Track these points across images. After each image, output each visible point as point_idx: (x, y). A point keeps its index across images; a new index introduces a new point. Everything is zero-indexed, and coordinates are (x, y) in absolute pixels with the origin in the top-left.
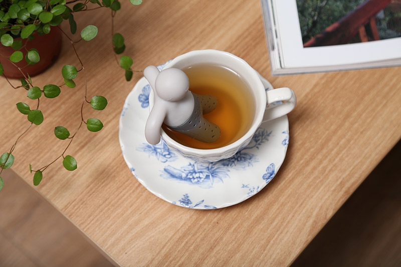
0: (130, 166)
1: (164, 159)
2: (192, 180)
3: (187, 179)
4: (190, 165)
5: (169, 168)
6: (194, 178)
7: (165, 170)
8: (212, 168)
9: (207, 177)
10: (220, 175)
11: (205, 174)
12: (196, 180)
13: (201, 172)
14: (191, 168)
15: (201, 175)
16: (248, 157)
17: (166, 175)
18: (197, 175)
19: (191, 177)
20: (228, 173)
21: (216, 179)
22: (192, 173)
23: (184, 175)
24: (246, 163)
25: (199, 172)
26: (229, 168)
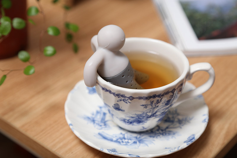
0: (69, 122)
1: (100, 127)
2: (121, 143)
3: (116, 141)
4: (121, 134)
5: (103, 134)
6: (123, 142)
7: (100, 134)
8: (139, 138)
9: (135, 142)
10: (146, 142)
11: (133, 141)
12: (125, 143)
13: (130, 139)
14: (121, 136)
15: (130, 141)
16: (172, 133)
17: (99, 137)
18: (126, 141)
19: (121, 141)
20: (154, 142)
21: (142, 145)
22: (121, 139)
23: (115, 139)
24: (170, 137)
25: (128, 139)
26: (155, 139)
